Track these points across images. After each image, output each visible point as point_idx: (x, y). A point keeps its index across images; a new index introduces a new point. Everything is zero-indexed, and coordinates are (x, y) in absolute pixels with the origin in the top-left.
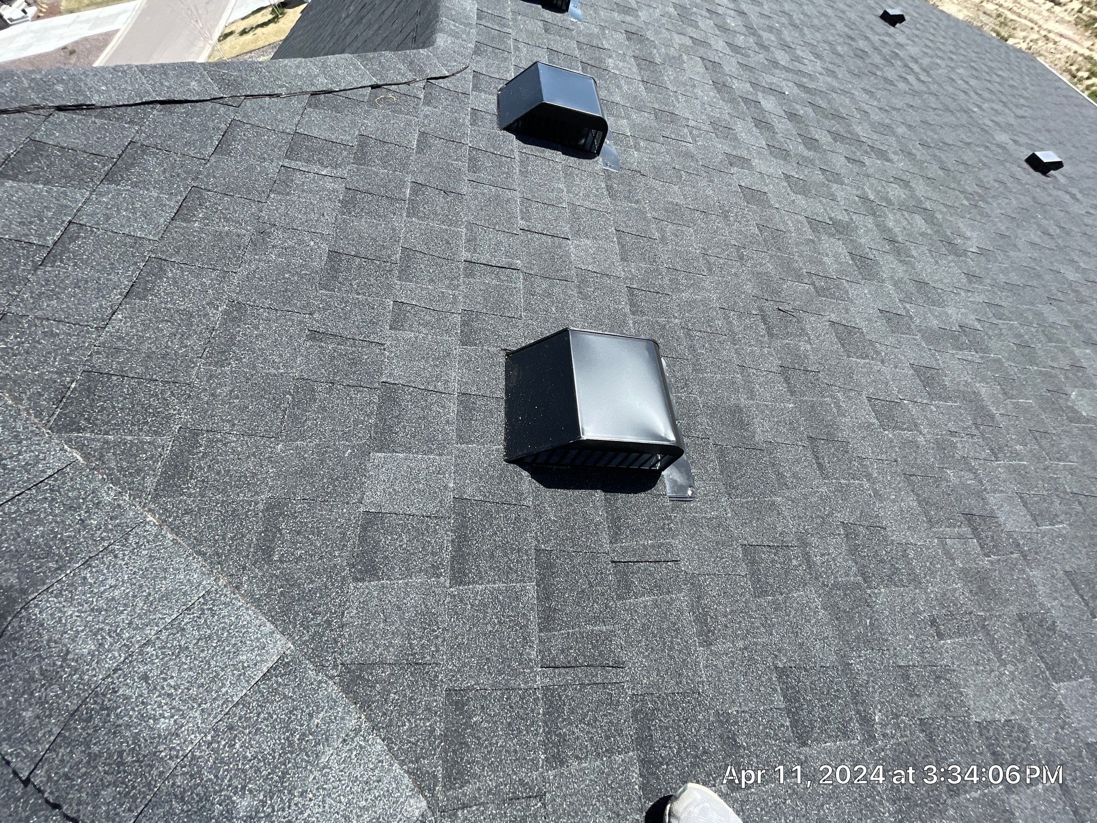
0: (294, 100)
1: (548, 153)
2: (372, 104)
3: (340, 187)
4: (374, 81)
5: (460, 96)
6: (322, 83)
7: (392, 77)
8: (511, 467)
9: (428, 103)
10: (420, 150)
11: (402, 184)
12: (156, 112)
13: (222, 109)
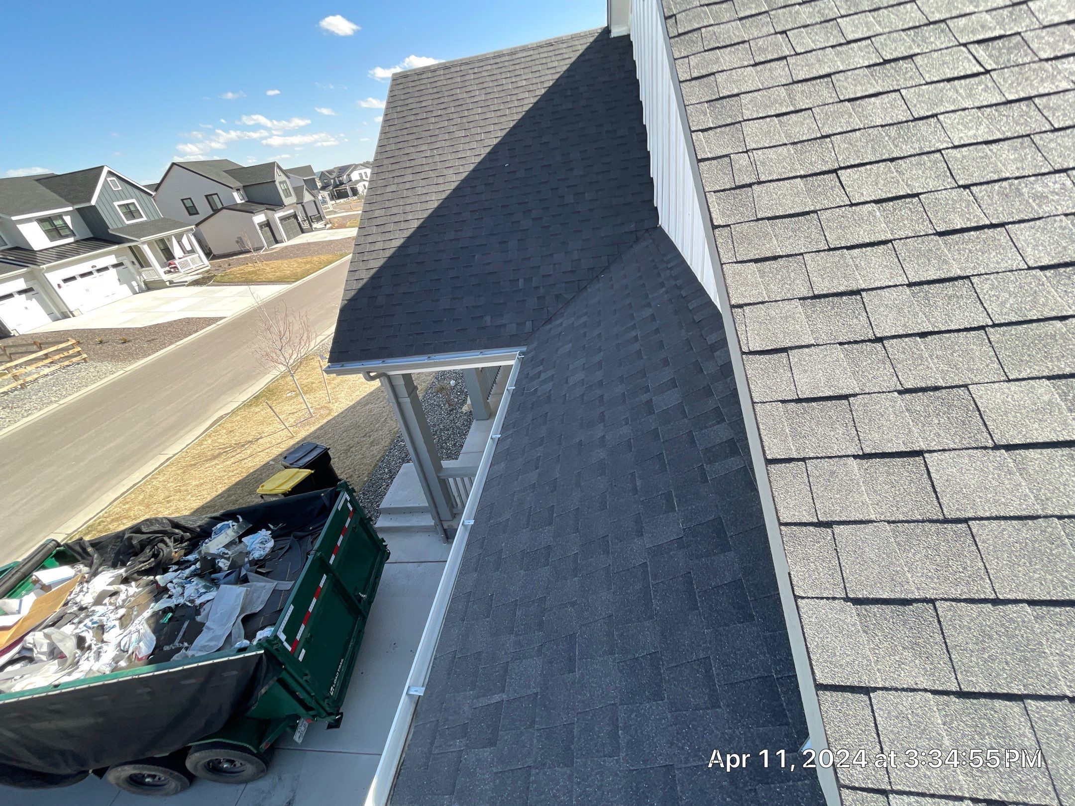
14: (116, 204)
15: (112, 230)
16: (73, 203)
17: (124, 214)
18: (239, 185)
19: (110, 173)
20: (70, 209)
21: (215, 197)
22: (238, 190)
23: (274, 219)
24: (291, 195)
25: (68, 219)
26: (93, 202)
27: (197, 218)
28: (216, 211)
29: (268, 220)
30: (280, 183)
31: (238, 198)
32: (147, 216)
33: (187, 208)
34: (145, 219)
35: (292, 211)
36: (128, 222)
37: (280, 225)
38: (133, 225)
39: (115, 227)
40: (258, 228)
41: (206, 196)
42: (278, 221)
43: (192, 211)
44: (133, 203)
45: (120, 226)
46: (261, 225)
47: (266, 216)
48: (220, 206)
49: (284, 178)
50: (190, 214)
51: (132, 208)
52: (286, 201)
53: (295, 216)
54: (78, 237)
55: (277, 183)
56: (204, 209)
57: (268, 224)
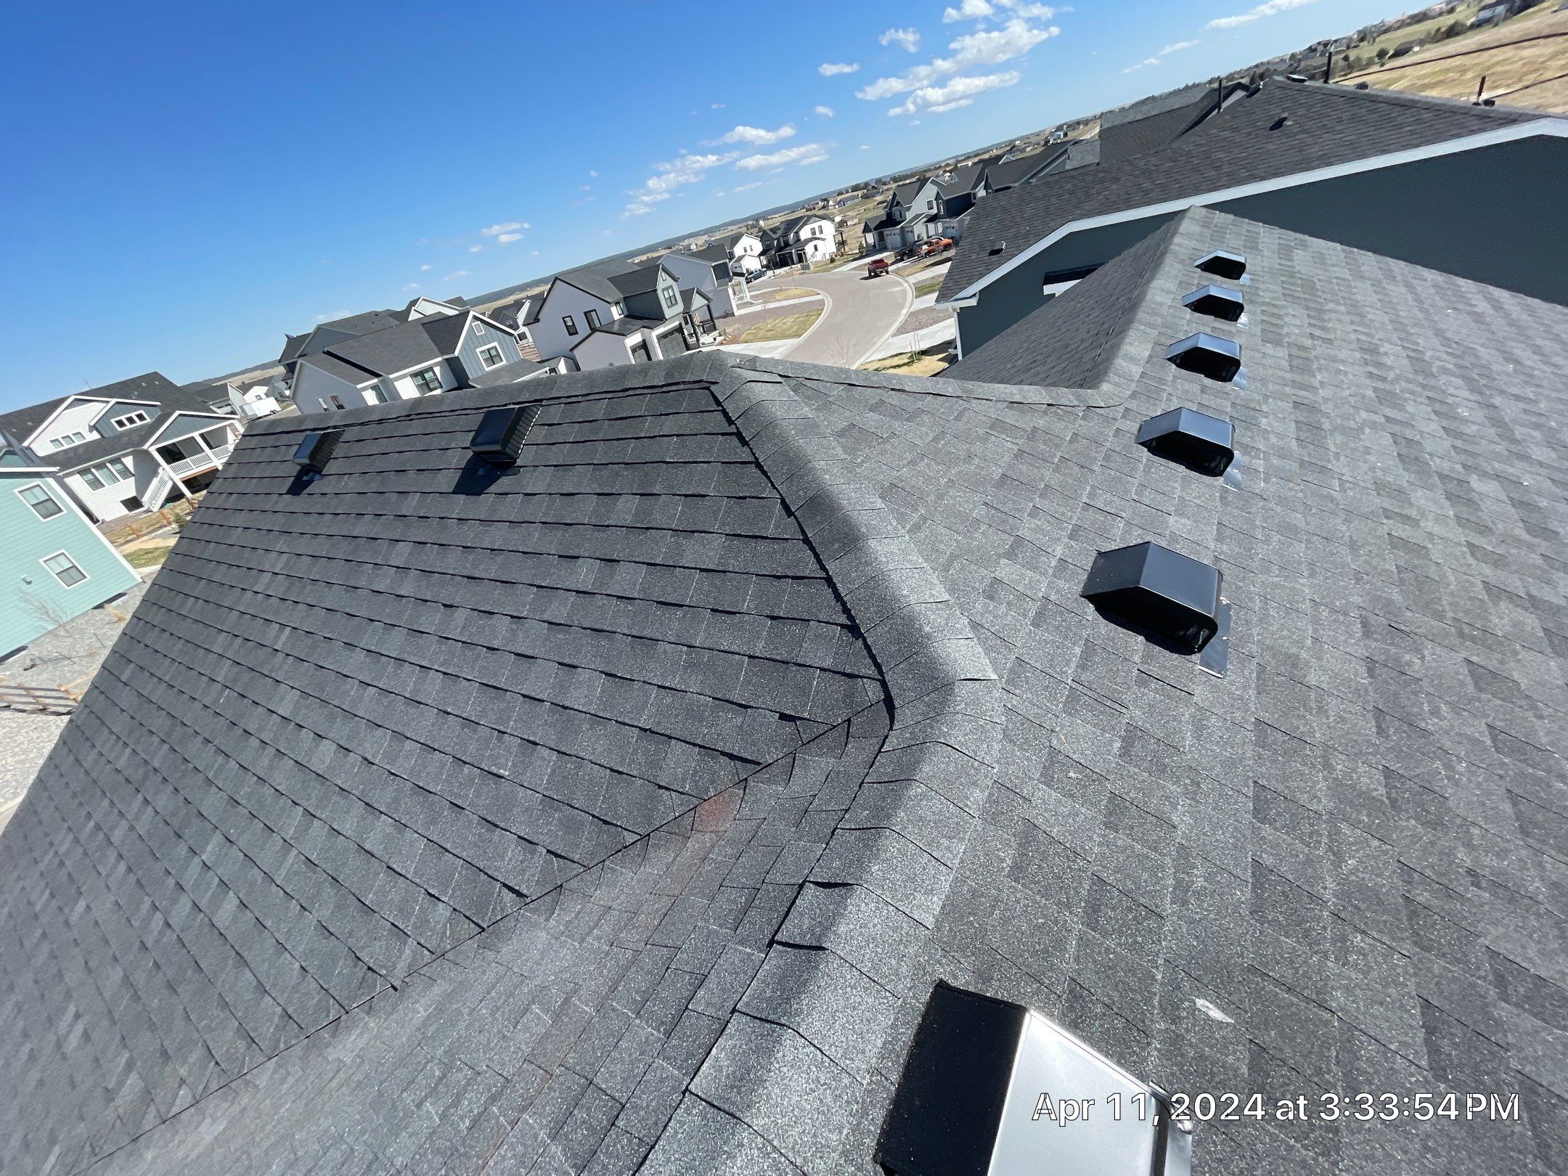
0: (999, 404)
1: (1172, 464)
2: (1045, 413)
3: (1016, 448)
4: (1050, 402)
5: (1108, 420)
6: (1017, 398)
7: (1063, 401)
8: (1083, 599)
9: (1084, 418)
10: (1070, 442)
11: (1055, 455)
12: (930, 398)
13: (961, 402)
14: (478, 350)
15: (473, 381)
16: (443, 354)
17: (485, 360)
18: (620, 296)
19: (476, 318)
20: (440, 359)
21: (593, 313)
22: (617, 303)
23: (651, 337)
24: (677, 303)
25: (437, 370)
26: (456, 353)
27: (576, 339)
28: (594, 330)
29: (644, 341)
30: (663, 290)
31: (616, 313)
32: (507, 360)
33: (567, 327)
34: (505, 362)
35: (677, 323)
36: (487, 369)
37: (657, 345)
38: (494, 372)
39: (475, 376)
40: (630, 352)
41: (585, 313)
42: (656, 341)
43: (572, 331)
44: (495, 348)
45: (480, 374)
46: (634, 350)
47: (642, 335)
48: (598, 325)
49: (670, 281)
50: (570, 334)
51: (493, 353)
52: (668, 313)
53: (679, 329)
54: (445, 388)
55: (660, 293)
56: (583, 328)
57: (644, 345)
